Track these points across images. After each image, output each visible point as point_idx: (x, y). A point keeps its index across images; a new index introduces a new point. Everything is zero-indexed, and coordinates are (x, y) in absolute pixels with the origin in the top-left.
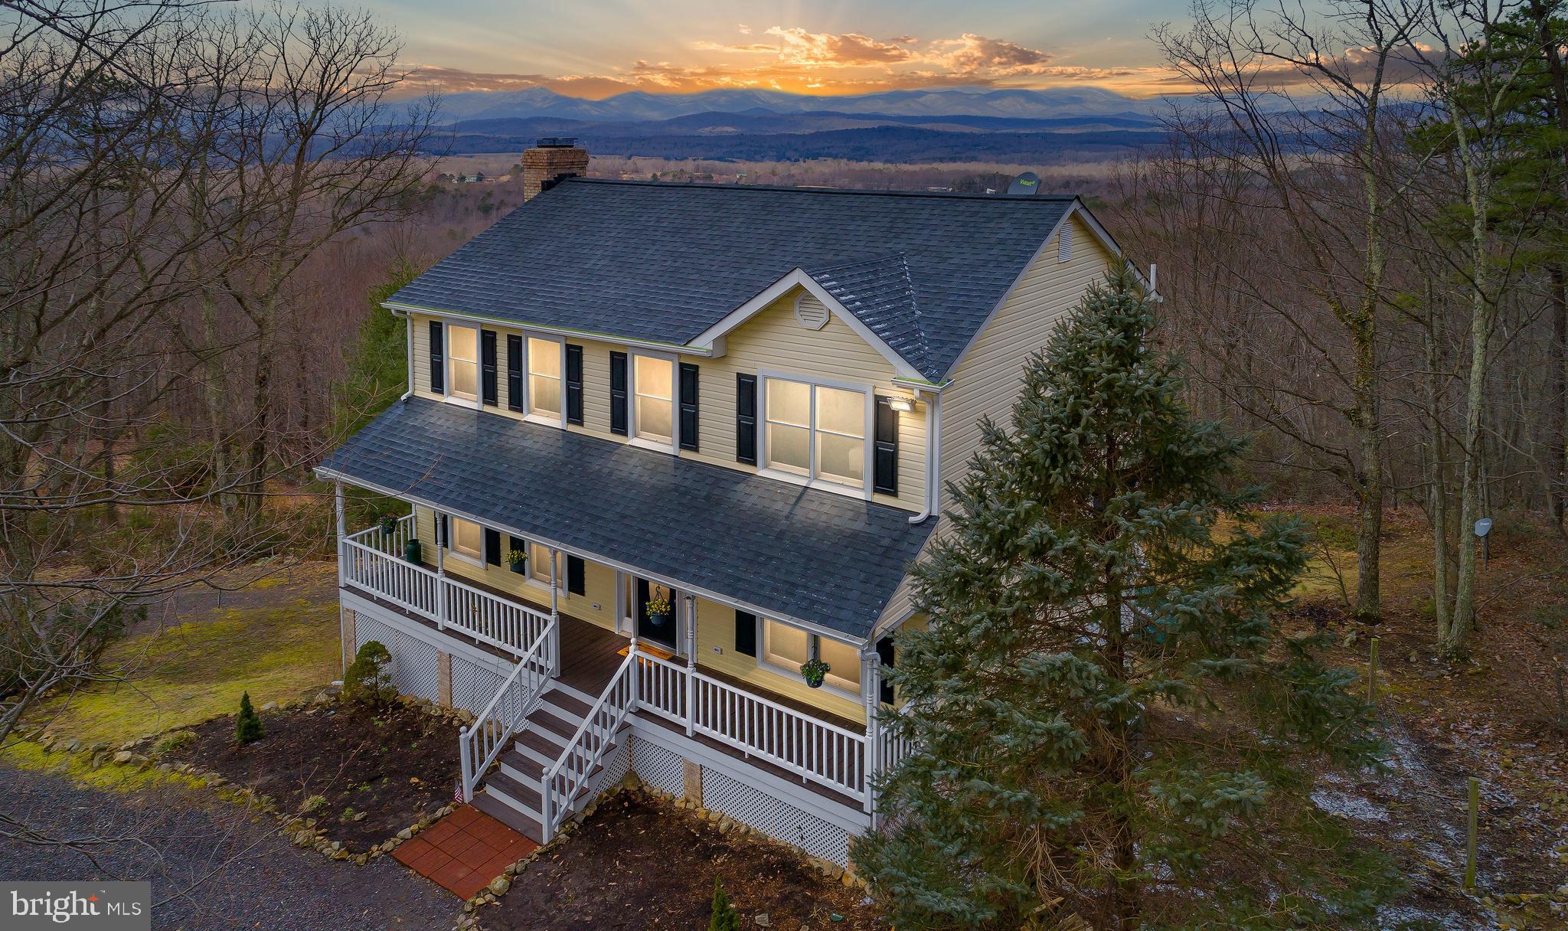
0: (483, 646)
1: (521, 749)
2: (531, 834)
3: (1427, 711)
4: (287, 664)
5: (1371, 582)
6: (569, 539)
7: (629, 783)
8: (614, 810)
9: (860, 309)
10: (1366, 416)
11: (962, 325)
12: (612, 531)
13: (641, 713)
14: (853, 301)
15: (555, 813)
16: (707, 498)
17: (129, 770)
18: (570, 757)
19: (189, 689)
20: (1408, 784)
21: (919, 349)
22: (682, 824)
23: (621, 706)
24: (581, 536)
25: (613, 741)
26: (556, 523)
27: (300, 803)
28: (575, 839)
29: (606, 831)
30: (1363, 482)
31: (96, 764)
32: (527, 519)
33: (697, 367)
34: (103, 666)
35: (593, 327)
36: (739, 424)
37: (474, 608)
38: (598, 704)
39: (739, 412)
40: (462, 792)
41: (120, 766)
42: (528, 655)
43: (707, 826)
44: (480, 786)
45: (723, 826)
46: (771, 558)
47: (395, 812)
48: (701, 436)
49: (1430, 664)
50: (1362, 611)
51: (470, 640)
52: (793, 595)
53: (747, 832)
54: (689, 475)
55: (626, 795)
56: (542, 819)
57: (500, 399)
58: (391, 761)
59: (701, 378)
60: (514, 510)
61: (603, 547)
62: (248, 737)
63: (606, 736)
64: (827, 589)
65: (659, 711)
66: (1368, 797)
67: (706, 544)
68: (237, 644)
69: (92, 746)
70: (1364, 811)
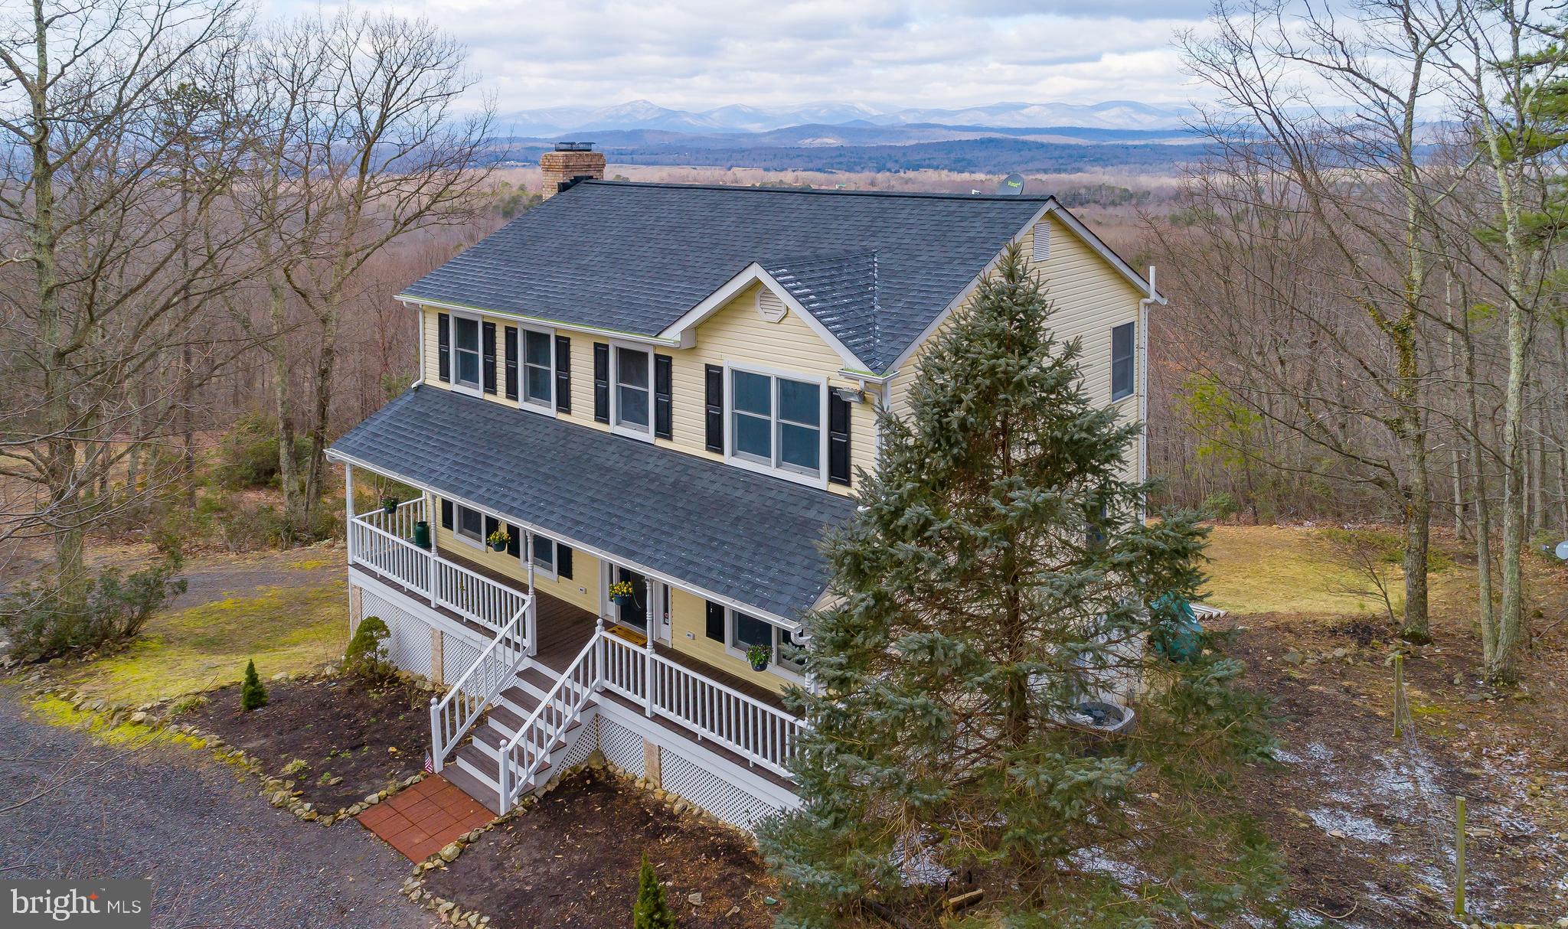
0: (470, 624)
1: (494, 724)
2: (492, 806)
3: (1461, 734)
4: (314, 640)
5: (1418, 600)
6: (540, 520)
7: (594, 762)
8: (576, 786)
9: (812, 302)
10: (1408, 426)
11: (917, 319)
12: (581, 513)
13: (607, 693)
14: (808, 295)
15: (512, 786)
16: (674, 485)
17: (143, 730)
18: (530, 730)
19: (218, 659)
20: (1421, 807)
21: (869, 342)
22: (639, 804)
23: (586, 684)
24: (552, 518)
25: (578, 719)
26: (532, 505)
27: (284, 766)
28: (532, 812)
29: (564, 806)
30: (1408, 496)
31: (114, 722)
32: (505, 501)
33: (670, 358)
34: (145, 635)
35: (578, 319)
36: (708, 413)
37: (462, 587)
38: (562, 679)
39: (708, 402)
40: (432, 762)
41: (134, 726)
42: (502, 632)
43: (663, 806)
44: (451, 757)
45: (677, 807)
46: (723, 543)
47: (369, 778)
48: (674, 425)
49: (1474, 687)
50: (1409, 630)
51: (458, 618)
52: (738, 579)
53: (700, 814)
54: (660, 463)
55: (590, 773)
56: (499, 788)
57: (499, 388)
58: (377, 731)
59: (674, 369)
60: (496, 492)
61: (570, 528)
62: (252, 703)
63: (570, 713)
64: (771, 574)
65: (622, 691)
66: (1374, 818)
67: (665, 528)
68: (272, 620)
69: (114, 707)
70: (1368, 831)
